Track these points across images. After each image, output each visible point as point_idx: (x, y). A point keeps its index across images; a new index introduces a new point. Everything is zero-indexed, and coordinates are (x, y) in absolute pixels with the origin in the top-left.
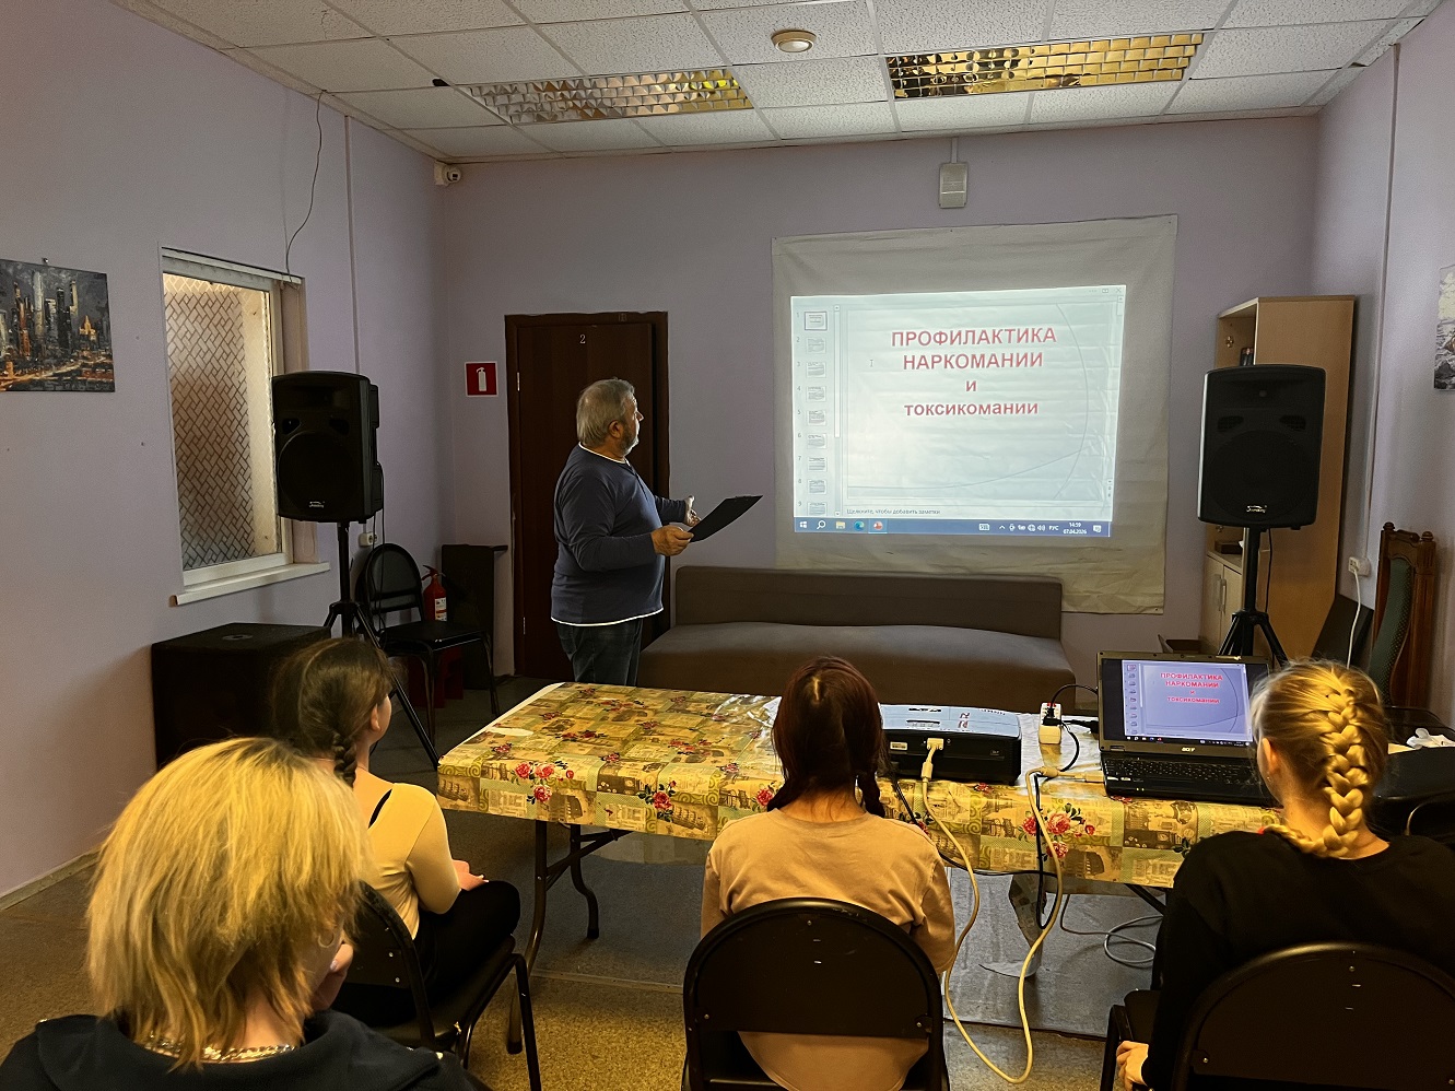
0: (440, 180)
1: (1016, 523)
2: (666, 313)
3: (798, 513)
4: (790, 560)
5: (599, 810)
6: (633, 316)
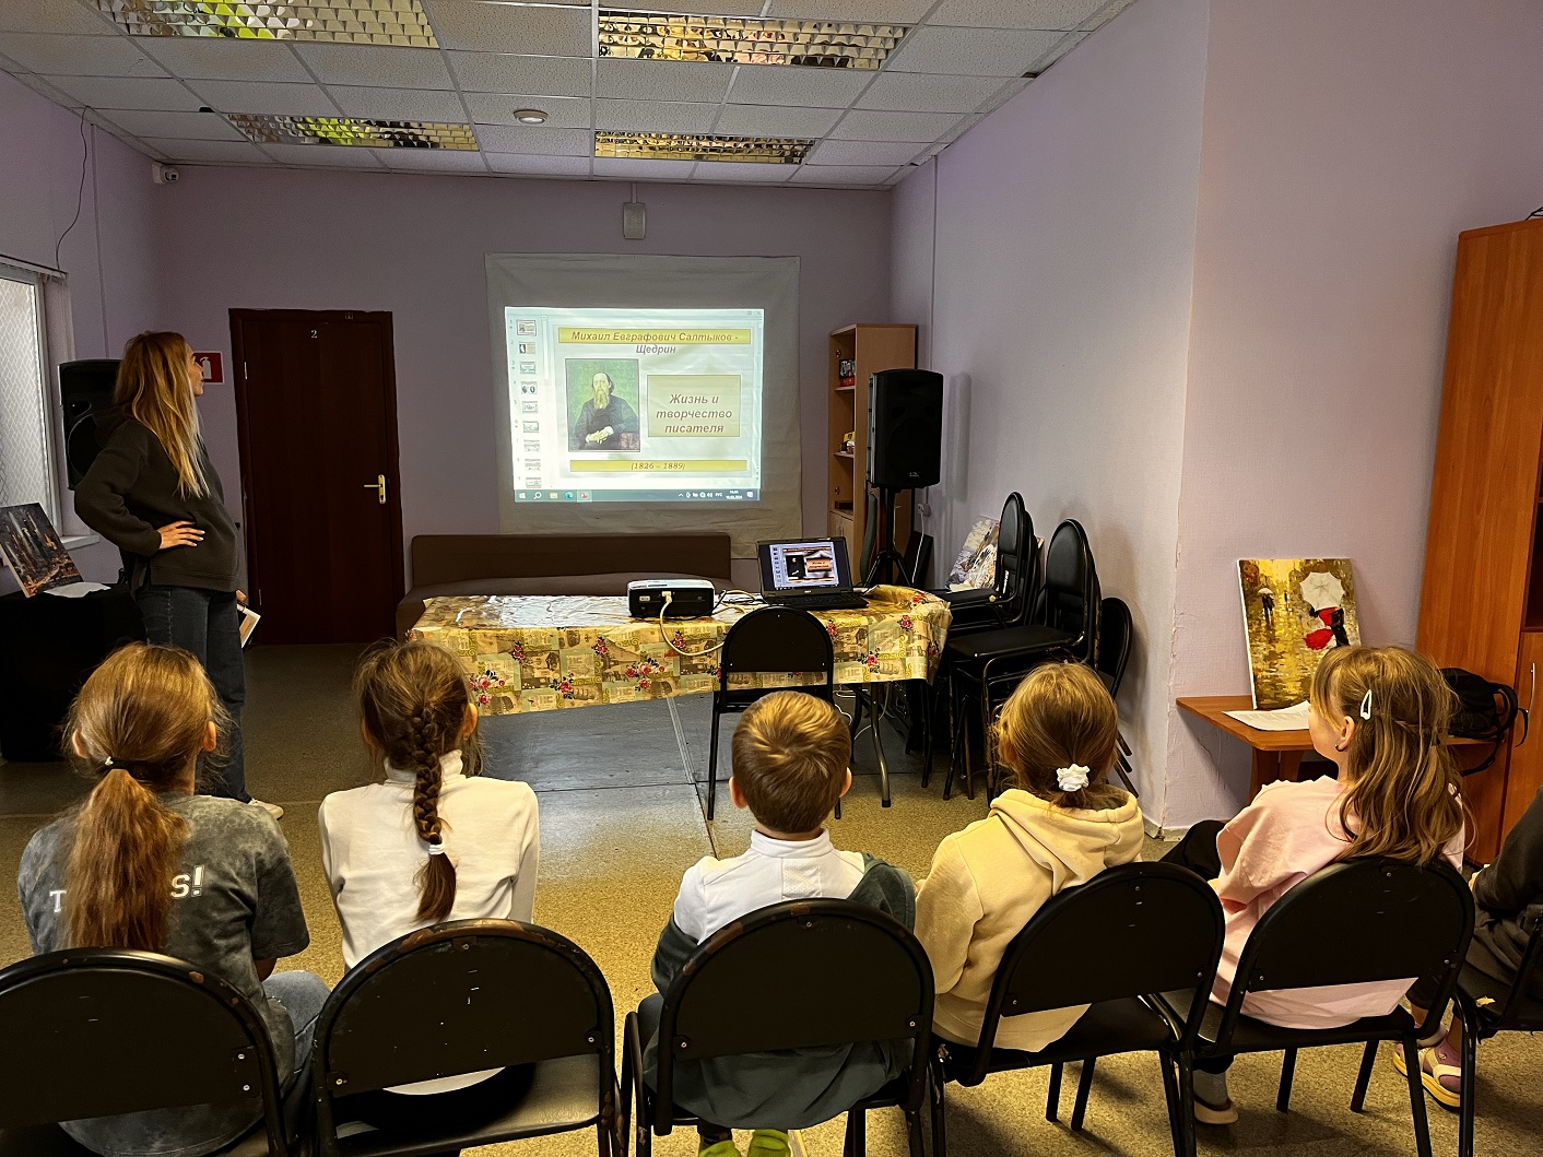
0: (158, 179)
1: (692, 492)
2: (390, 314)
3: (517, 486)
4: (511, 527)
5: (525, 701)
6: (359, 315)
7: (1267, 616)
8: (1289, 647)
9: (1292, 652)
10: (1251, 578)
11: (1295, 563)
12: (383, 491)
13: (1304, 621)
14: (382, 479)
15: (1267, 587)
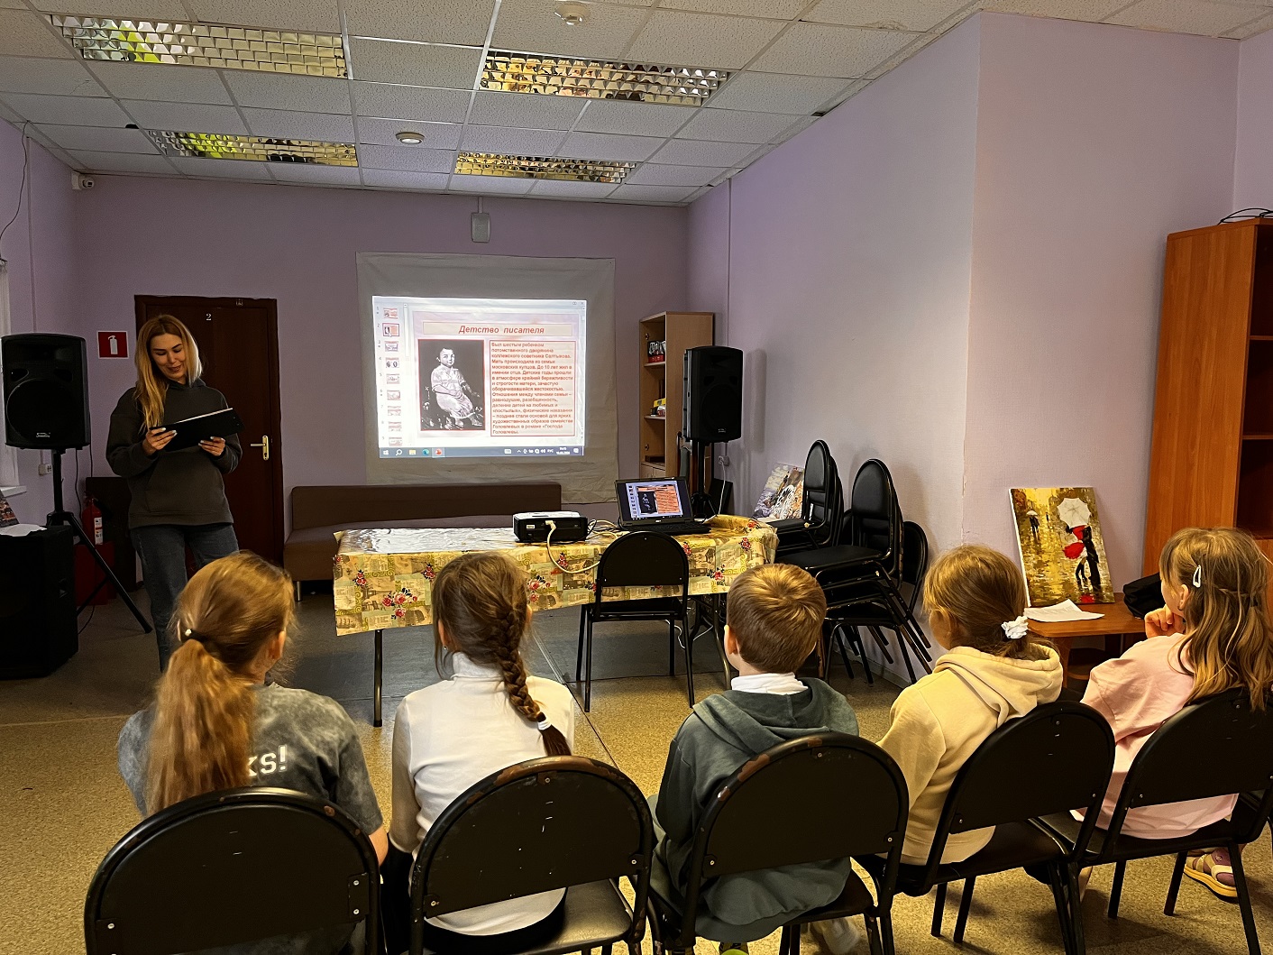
0: (76, 186)
1: (528, 448)
2: (274, 301)
3: (381, 445)
4: (376, 479)
6: (248, 302)
7: (1034, 532)
8: (1052, 557)
9: (1055, 561)
10: (1020, 503)
11: (1052, 491)
12: (266, 450)
13: (1062, 537)
14: (266, 439)
15: (1033, 510)
